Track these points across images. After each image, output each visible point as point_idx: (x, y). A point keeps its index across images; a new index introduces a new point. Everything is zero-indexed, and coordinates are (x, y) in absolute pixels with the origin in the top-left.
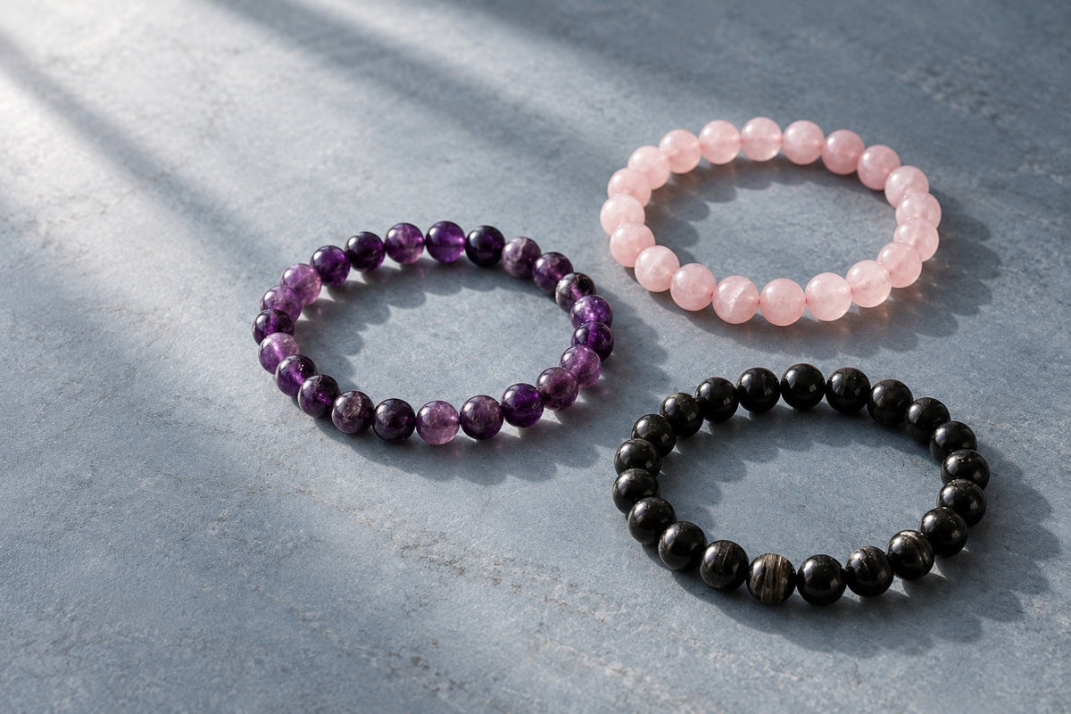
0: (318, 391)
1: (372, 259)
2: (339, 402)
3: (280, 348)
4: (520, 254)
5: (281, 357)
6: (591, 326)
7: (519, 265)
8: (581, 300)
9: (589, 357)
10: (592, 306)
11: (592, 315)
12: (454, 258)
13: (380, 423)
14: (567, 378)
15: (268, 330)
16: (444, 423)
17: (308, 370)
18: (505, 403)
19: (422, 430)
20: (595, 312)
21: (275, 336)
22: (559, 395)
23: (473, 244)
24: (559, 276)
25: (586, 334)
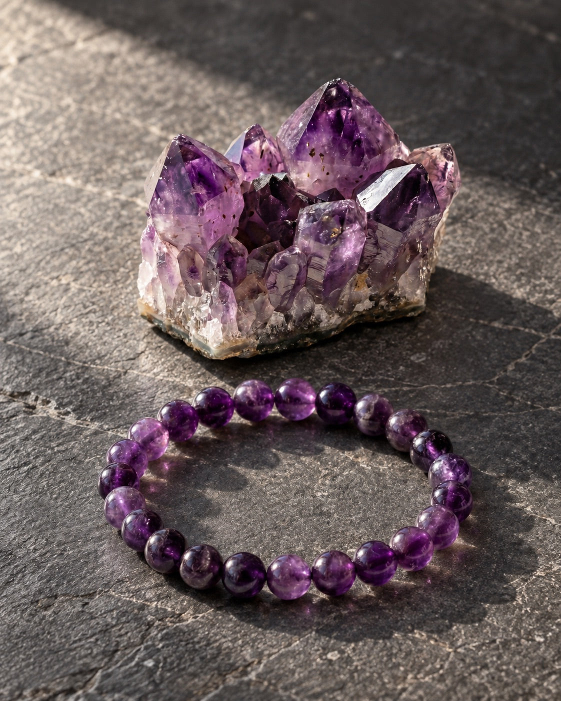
0: (167, 546)
1: (221, 414)
2: (187, 556)
3: (125, 502)
4: (372, 410)
5: (126, 511)
6: (450, 486)
7: (371, 422)
8: (439, 458)
9: (447, 517)
10: (451, 465)
11: (451, 474)
12: (305, 416)
13: (230, 577)
14: (422, 538)
15: (113, 484)
16: (295, 577)
17: (155, 524)
18: (357, 560)
19: (274, 584)
20: (453, 470)
21: (121, 490)
22: (414, 555)
23: (324, 402)
24: (414, 433)
25: (445, 493)
